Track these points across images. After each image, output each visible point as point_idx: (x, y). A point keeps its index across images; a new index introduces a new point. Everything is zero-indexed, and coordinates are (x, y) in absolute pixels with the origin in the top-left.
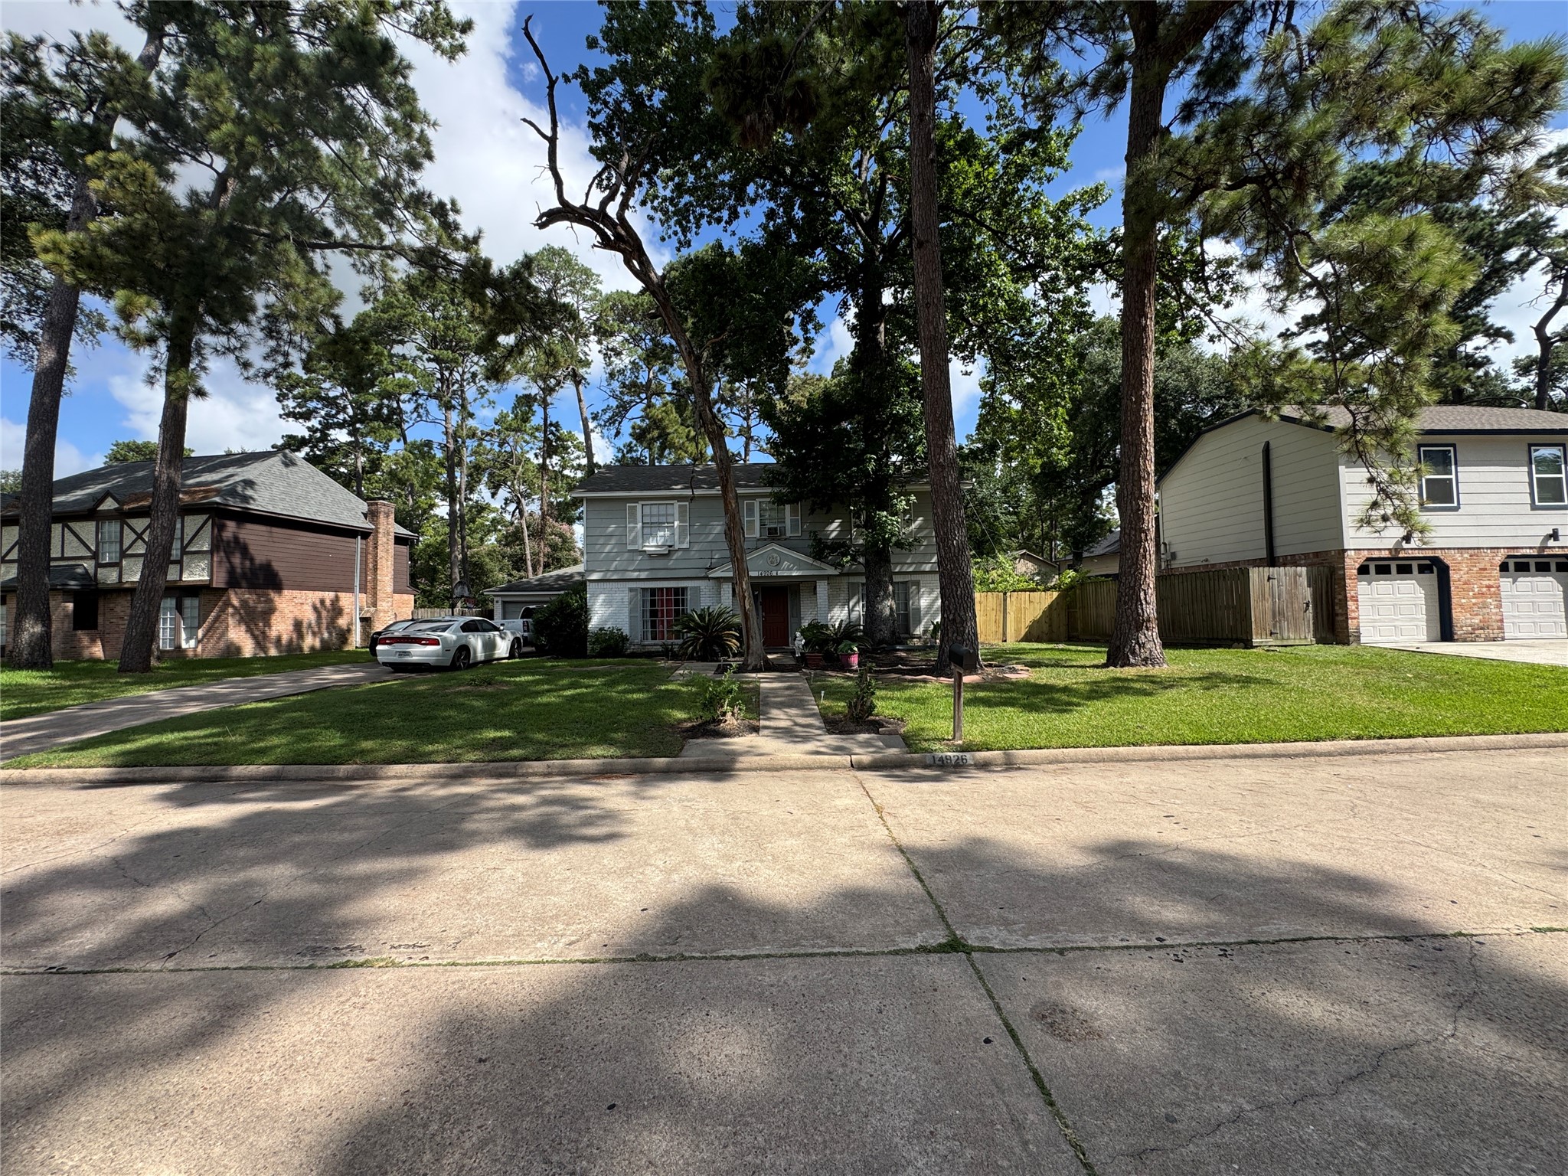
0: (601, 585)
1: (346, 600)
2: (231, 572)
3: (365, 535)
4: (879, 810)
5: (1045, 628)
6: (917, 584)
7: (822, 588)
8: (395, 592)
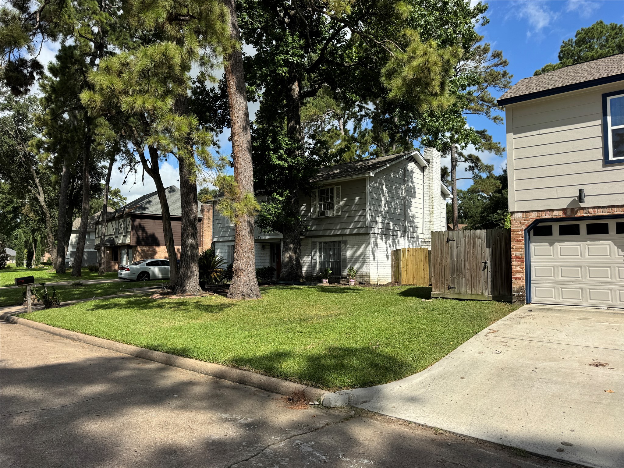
0: (218, 243)
2: (138, 238)
6: (345, 242)
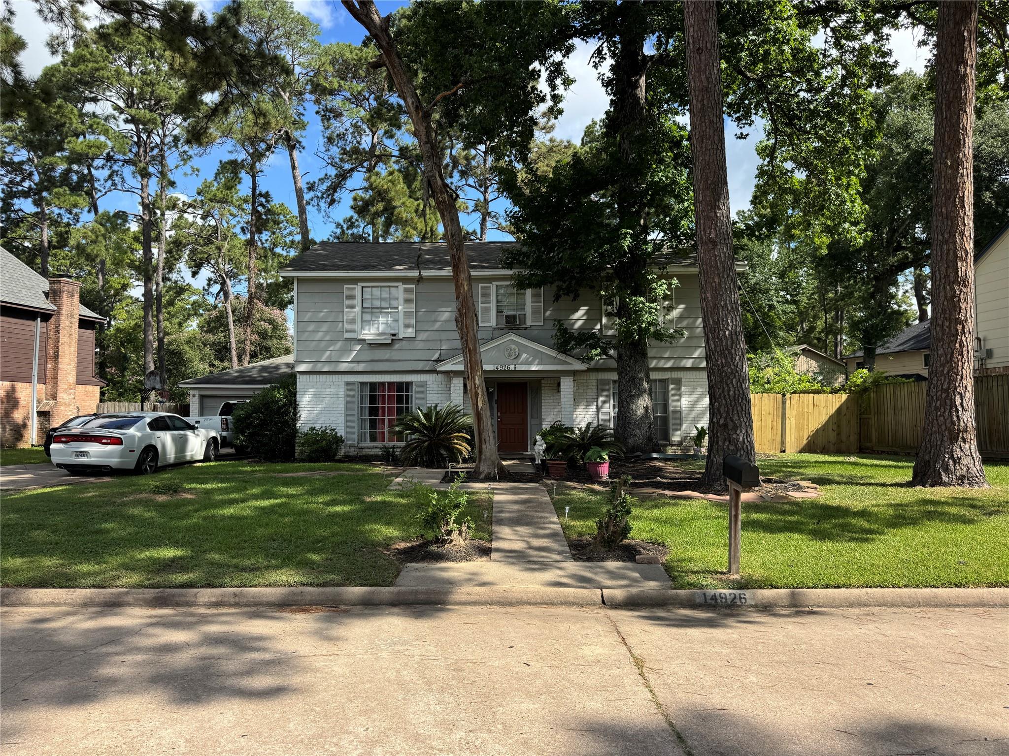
0: (313, 378)
1: (23, 391)
3: (46, 317)
4: (639, 663)
5: (832, 436)
6: (678, 383)
7: (567, 385)
8: (78, 382)
